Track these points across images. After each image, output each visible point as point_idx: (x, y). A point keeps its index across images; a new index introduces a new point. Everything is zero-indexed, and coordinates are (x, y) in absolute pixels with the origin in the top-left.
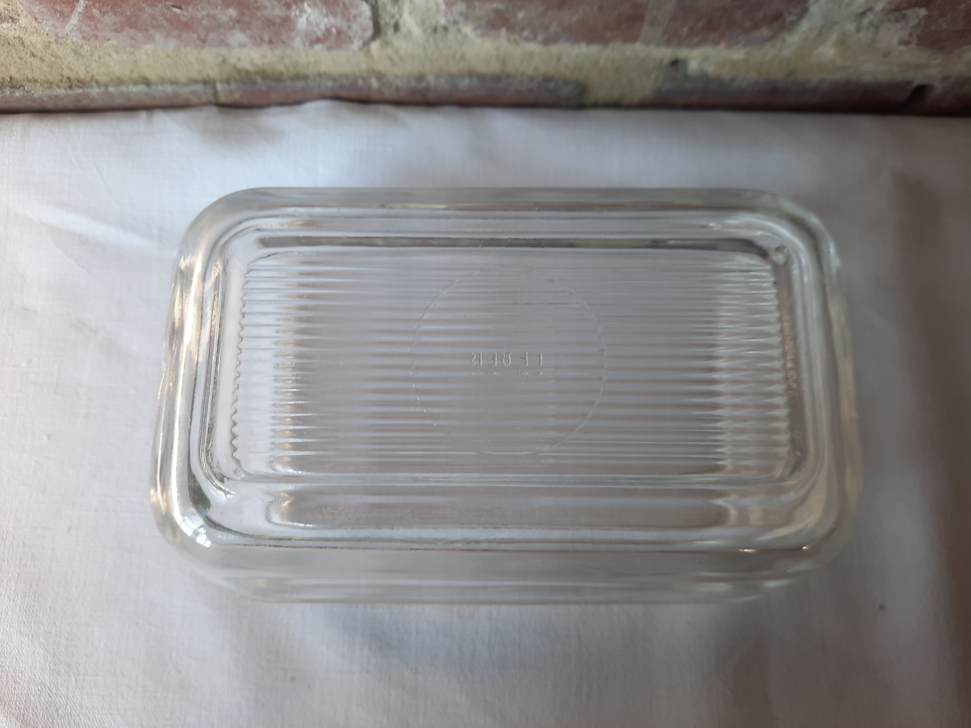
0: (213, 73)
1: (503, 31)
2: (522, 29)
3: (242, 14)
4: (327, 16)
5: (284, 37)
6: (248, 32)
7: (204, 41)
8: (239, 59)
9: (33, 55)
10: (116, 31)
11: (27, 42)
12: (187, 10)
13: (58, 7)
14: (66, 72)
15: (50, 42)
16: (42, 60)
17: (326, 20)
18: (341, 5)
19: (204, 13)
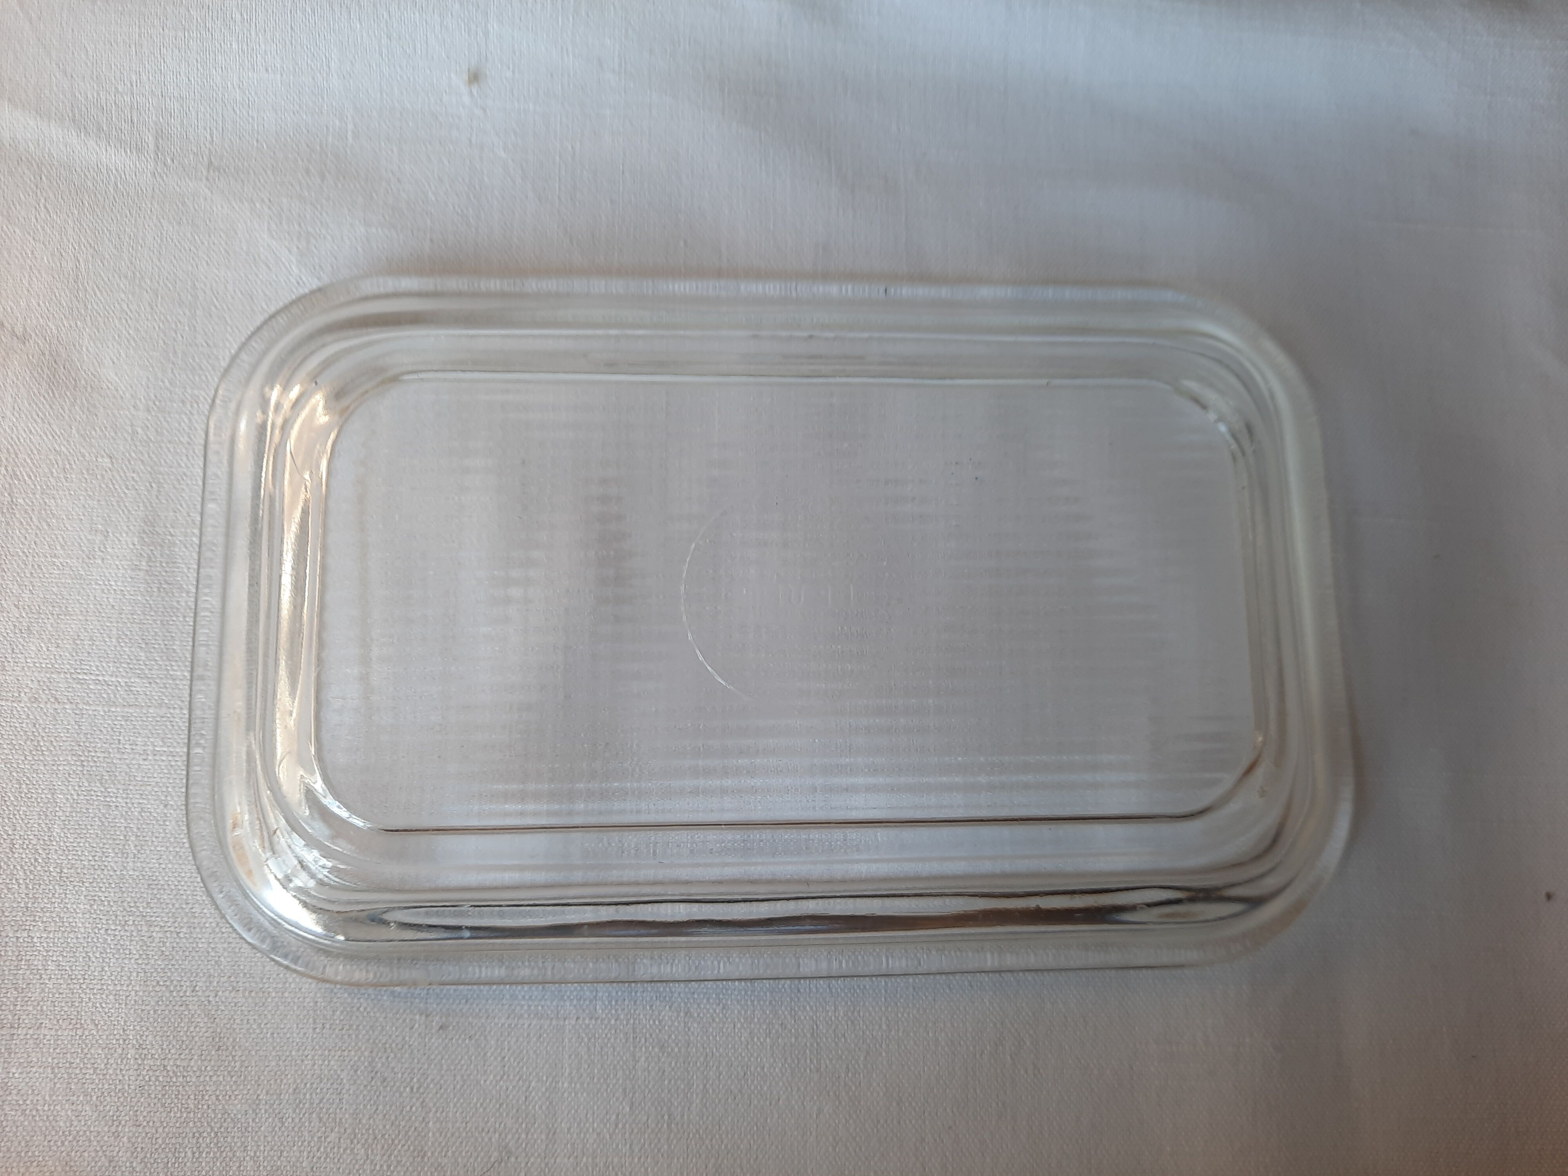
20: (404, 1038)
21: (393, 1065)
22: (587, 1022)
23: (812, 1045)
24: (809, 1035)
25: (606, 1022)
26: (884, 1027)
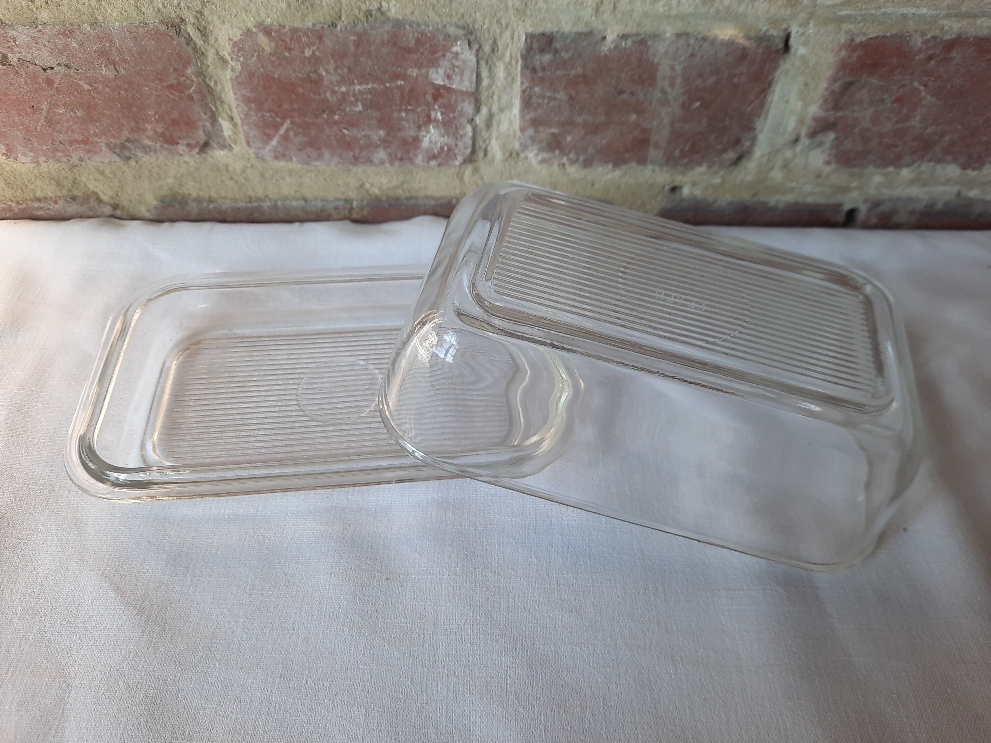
0: (352, 194)
1: (557, 152)
2: (570, 151)
3: (388, 134)
4: (443, 136)
5: (411, 155)
6: (389, 150)
7: (356, 159)
8: (372, 185)
9: (232, 179)
10: (300, 150)
11: (231, 168)
12: (352, 131)
13: (267, 132)
14: (250, 192)
15: (247, 167)
16: (237, 182)
17: (442, 139)
18: (454, 126)
19: (363, 133)
20: (370, 582)
21: (364, 593)
22: (453, 576)
23: (557, 589)
24: (556, 584)
25: (461, 577)
26: (591, 581)
